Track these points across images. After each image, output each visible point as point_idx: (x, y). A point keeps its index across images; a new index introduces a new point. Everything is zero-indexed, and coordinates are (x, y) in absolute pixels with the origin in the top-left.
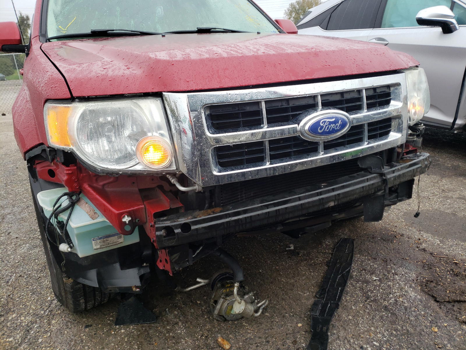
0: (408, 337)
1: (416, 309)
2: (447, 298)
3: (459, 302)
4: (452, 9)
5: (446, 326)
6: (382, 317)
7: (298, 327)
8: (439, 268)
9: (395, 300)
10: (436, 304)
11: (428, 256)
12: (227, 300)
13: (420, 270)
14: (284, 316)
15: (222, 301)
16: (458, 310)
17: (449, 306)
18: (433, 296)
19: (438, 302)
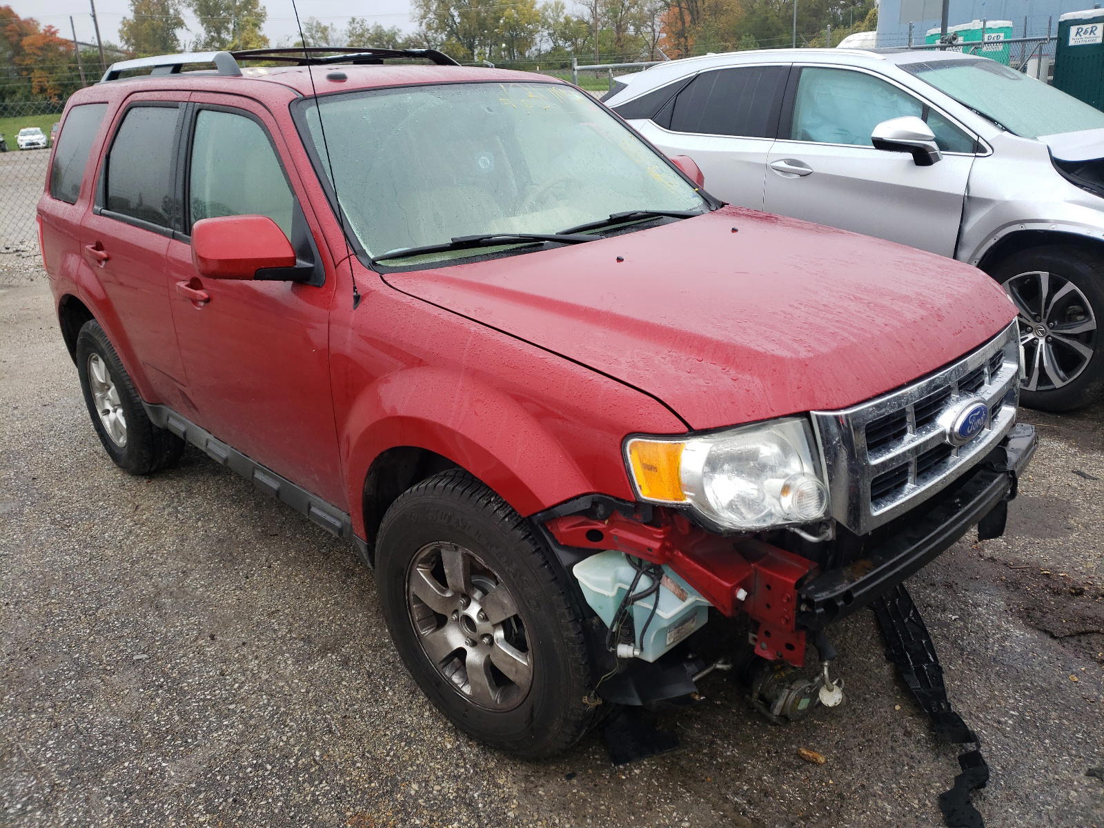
0: (1047, 696)
1: (1035, 655)
2: (1067, 630)
3: (1085, 633)
4: (925, 119)
5: (1084, 671)
6: (998, 674)
7: (896, 710)
8: (1028, 585)
9: (1000, 646)
10: (1055, 642)
11: (1004, 570)
12: (792, 689)
13: (1005, 593)
14: (865, 700)
15: (786, 694)
16: (1088, 645)
17: (1074, 641)
18: (1046, 632)
19: (1055, 638)
